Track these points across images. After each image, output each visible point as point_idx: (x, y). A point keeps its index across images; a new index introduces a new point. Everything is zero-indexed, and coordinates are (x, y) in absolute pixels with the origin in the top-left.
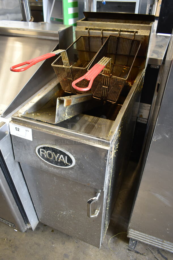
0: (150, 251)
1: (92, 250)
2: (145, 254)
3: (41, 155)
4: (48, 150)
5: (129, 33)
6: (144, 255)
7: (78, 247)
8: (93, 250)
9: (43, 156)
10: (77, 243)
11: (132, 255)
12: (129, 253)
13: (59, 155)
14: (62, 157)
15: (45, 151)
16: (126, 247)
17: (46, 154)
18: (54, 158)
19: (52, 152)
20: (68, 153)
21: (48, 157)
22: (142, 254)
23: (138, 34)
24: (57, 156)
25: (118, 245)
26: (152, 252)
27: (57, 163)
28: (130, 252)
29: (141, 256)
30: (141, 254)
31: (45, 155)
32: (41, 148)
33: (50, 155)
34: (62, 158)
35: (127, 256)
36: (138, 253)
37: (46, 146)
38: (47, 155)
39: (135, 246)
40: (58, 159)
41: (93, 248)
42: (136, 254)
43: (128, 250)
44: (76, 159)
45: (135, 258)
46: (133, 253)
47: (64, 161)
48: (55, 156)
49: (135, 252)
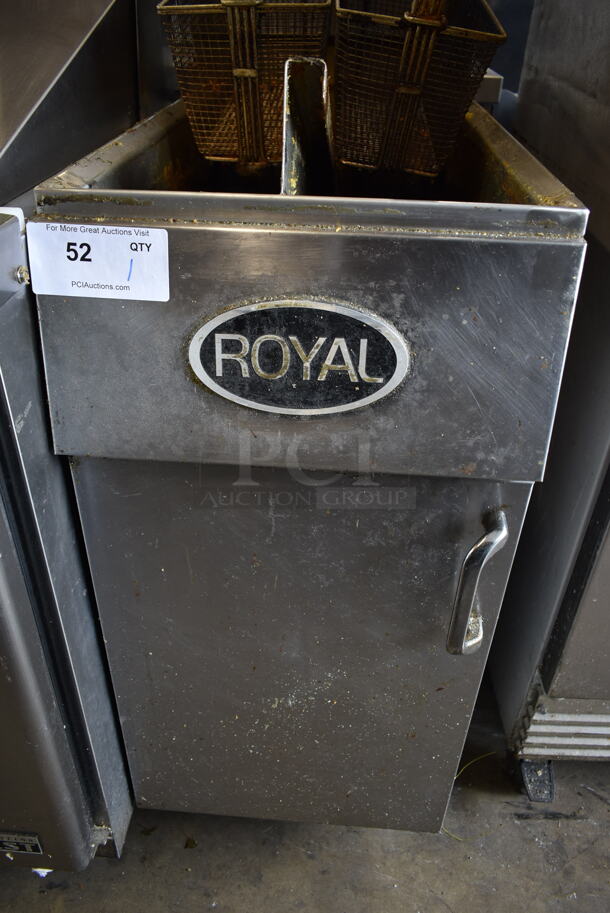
0: (595, 794)
1: (384, 864)
2: (582, 813)
3: (219, 372)
4: (261, 333)
6: (582, 818)
7: (324, 872)
8: (388, 864)
9: (231, 377)
10: (311, 857)
11: (540, 829)
12: (525, 828)
13: (321, 341)
14: (339, 351)
15: (245, 342)
16: (505, 811)
17: (248, 359)
19: (286, 336)
20: (372, 319)
21: (260, 372)
22: (574, 816)
24: (315, 351)
25: (474, 814)
26: (601, 799)
27: (309, 393)
28: (528, 821)
29: (572, 822)
30: (567, 817)
31: (244, 366)
32: (220, 329)
33: (271, 356)
34: (339, 358)
35: (525, 840)
36: (555, 816)
37: (254, 308)
38: (256, 362)
39: (552, 787)
40: (317, 367)
41: (385, 857)
42: (550, 824)
43: (520, 816)
44: (412, 345)
45: (554, 838)
46: (539, 821)
47: (351, 370)
48: (302, 354)
49: (546, 818)
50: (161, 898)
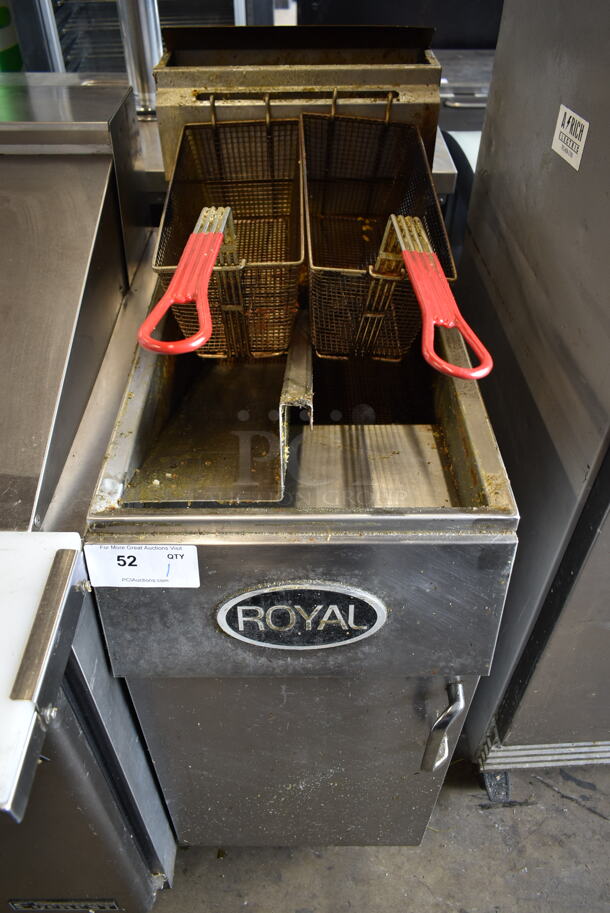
0: (542, 782)
1: (377, 857)
2: (533, 799)
3: (241, 627)
4: (273, 604)
5: (368, 101)
6: (532, 804)
7: (330, 868)
8: (380, 857)
9: (251, 630)
10: (319, 857)
11: (499, 817)
12: (487, 817)
13: (319, 607)
14: (333, 612)
15: (261, 611)
16: (471, 804)
17: (264, 620)
18: (301, 623)
19: (292, 605)
20: (358, 593)
21: (273, 627)
22: (526, 803)
23: (403, 99)
24: (314, 614)
25: (446, 808)
26: (548, 786)
27: (310, 637)
28: (490, 810)
29: (525, 808)
30: (521, 804)
31: (261, 624)
32: (240, 604)
33: (281, 618)
34: (333, 616)
35: (487, 827)
36: (511, 804)
37: (266, 591)
38: (269, 621)
39: (508, 789)
40: (316, 622)
41: (378, 852)
42: (508, 812)
43: (483, 807)
44: (388, 605)
45: (511, 823)
46: (498, 810)
47: (343, 622)
48: (305, 615)
49: (504, 806)
50: (203, 902)
